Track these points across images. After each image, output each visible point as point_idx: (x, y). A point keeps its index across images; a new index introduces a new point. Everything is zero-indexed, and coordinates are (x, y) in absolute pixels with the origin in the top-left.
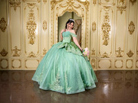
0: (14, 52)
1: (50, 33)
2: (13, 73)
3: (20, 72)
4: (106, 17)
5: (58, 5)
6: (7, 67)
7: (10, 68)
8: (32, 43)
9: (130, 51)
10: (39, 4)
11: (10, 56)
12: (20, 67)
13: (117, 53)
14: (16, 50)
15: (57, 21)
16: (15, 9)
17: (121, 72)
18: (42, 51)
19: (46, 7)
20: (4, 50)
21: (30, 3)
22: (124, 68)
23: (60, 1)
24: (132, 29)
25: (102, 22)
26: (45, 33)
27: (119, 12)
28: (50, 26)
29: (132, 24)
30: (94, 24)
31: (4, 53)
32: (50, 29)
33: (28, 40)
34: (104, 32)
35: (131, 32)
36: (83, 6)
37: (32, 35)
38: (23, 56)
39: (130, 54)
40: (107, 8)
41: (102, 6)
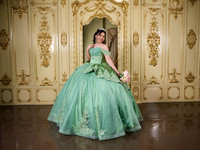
0: (20, 79)
1: (72, 50)
2: (20, 110)
3: (30, 108)
4: (154, 24)
5: (82, 9)
6: (11, 101)
7: (16, 103)
8: (46, 64)
9: (190, 74)
10: (54, 8)
11: (15, 84)
12: (29, 100)
13: (171, 77)
14: (23, 76)
15: (81, 32)
16: (20, 16)
17: (177, 104)
18: (61, 77)
19: (65, 12)
20: (5, 76)
21: (42, 6)
22: (182, 99)
23: (85, 3)
24: (192, 41)
25: (147, 32)
26: (64, 49)
27: (172, 16)
28: (72, 39)
29: (192, 33)
30: (136, 35)
31: (7, 81)
32: (72, 44)
33: (40, 61)
34: (151, 46)
35: (191, 45)
36: (118, 9)
37: (46, 53)
38: (33, 85)
39: (190, 78)
40: (154, 10)
41: (147, 8)
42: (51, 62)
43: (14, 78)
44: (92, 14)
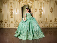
0: (5, 21)
1: (19, 13)
2: (5, 29)
3: (8, 29)
4: (41, 6)
5: (21, 2)
6: (3, 27)
7: (4, 27)
8: (12, 17)
9: (51, 20)
10: (14, 2)
12: (7, 27)
13: (46, 21)
14: (6, 20)
15: (21, 9)
16: (5, 4)
18: (16, 21)
19: (17, 3)
20: (1, 20)
21: (11, 2)
23: (22, 1)
24: (52, 11)
25: (39, 8)
26: (17, 13)
27: (46, 4)
29: (52, 8)
30: (36, 9)
32: (19, 12)
33: (10, 16)
34: (40, 12)
35: (51, 12)
36: (31, 2)
37: (12, 14)
39: (51, 21)
40: (41, 2)
41: (39, 2)
42: (13, 17)
43: (3, 21)
44: (24, 3)
